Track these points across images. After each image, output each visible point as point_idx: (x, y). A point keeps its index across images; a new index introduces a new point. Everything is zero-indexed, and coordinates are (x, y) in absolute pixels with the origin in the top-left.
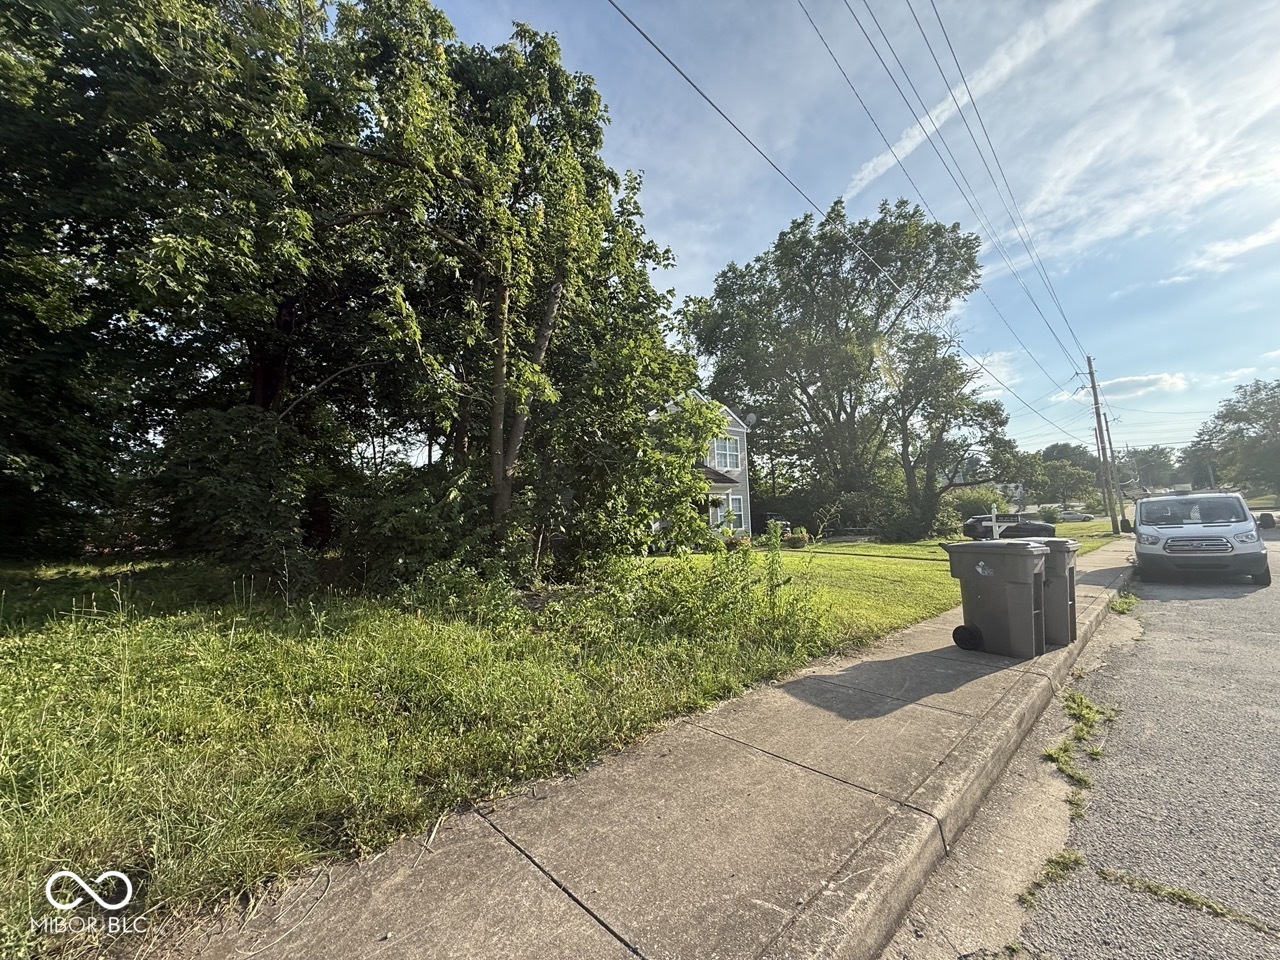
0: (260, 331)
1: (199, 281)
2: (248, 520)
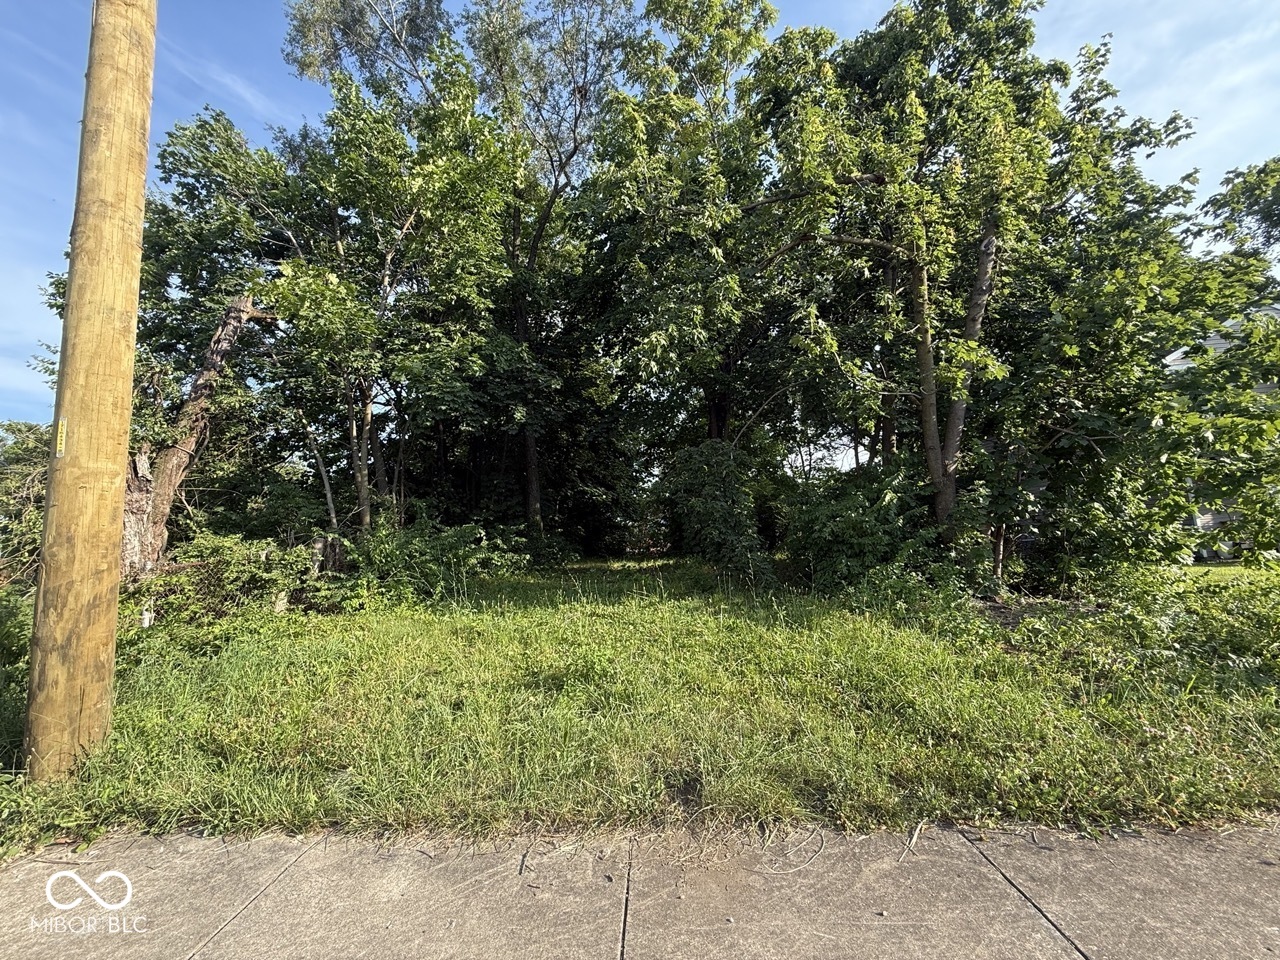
0: (712, 377)
2: (724, 530)
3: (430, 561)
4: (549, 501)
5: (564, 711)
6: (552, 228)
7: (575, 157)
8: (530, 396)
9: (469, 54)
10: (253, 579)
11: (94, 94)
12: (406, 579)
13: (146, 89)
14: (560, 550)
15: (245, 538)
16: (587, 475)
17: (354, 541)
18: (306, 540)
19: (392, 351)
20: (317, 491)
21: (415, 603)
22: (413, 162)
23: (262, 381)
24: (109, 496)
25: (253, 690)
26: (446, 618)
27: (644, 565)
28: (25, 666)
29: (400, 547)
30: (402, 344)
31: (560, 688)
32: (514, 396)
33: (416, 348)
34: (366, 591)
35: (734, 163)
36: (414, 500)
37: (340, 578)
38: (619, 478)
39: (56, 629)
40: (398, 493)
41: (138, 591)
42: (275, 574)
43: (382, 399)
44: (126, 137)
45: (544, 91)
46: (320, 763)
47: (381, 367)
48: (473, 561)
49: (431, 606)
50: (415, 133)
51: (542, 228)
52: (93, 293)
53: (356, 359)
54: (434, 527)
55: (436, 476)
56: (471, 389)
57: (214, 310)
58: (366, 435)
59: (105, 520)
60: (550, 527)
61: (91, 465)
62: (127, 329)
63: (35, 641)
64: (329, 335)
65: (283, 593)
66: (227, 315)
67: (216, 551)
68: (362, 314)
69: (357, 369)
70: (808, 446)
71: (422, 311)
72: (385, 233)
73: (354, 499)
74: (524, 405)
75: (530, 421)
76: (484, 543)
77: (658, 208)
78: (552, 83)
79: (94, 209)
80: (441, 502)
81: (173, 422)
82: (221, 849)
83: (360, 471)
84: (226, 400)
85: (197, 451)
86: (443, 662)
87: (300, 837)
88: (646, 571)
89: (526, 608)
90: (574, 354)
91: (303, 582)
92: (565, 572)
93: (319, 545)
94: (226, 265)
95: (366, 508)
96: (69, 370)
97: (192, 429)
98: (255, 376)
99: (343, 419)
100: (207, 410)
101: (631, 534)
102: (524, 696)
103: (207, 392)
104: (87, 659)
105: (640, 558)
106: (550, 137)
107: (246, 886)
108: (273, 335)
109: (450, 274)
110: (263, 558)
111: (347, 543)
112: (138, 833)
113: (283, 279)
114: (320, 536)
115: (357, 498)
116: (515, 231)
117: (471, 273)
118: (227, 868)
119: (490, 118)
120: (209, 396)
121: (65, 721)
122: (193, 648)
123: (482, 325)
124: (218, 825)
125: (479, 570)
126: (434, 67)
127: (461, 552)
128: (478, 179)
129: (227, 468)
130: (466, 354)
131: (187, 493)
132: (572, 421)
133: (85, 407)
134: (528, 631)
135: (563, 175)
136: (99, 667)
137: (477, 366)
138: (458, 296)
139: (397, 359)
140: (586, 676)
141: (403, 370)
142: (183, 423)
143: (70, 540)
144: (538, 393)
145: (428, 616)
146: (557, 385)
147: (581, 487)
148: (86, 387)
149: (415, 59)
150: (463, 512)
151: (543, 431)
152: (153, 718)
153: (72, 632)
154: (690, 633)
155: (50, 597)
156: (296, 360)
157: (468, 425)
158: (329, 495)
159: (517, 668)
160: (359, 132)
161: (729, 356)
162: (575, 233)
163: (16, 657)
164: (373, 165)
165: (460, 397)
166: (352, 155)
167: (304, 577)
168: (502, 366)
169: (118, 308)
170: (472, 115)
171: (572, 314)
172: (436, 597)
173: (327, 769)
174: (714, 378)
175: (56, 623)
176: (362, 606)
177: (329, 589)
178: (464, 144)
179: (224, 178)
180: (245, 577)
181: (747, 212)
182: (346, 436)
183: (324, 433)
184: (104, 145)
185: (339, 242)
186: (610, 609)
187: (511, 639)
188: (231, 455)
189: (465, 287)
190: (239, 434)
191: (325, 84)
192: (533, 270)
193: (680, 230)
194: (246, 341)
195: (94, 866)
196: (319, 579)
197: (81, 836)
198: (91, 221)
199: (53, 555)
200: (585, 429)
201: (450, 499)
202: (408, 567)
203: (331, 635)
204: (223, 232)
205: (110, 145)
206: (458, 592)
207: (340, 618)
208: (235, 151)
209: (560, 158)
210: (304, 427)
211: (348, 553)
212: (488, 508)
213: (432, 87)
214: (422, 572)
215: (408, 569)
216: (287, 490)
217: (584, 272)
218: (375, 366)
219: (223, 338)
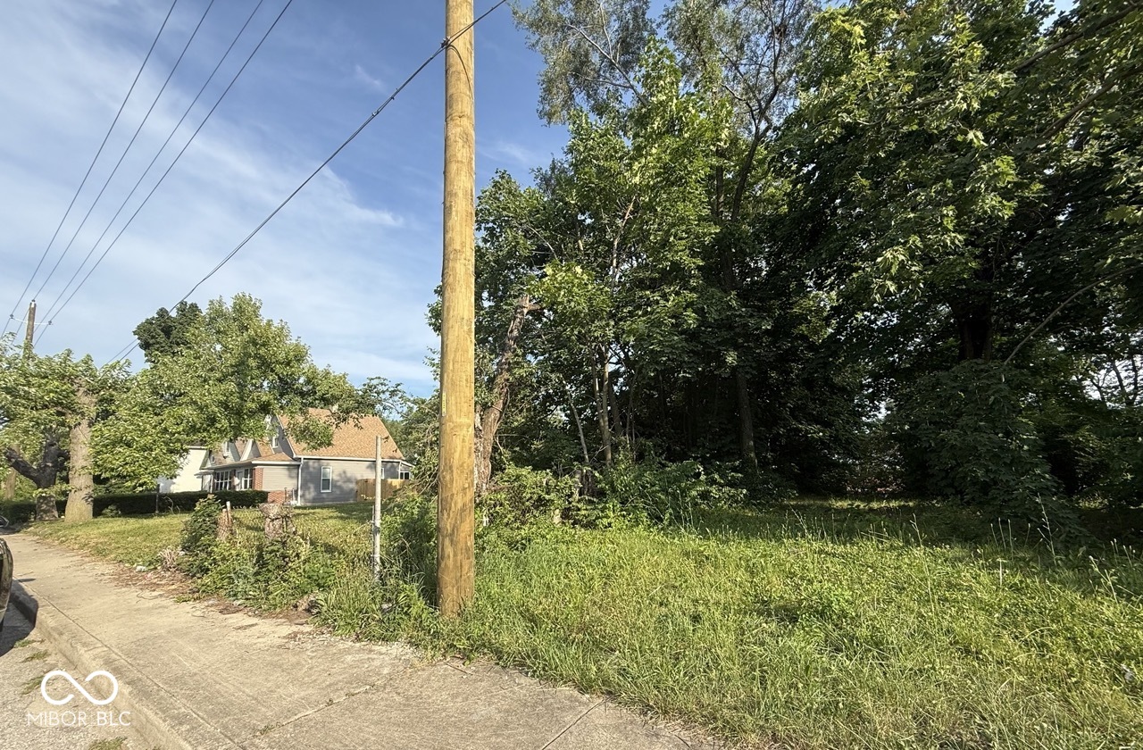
0: (962, 289)
1: (915, 271)
2: (991, 467)
3: (659, 491)
4: (762, 440)
5: (802, 643)
6: (752, 176)
7: (775, 99)
8: (740, 341)
9: (671, 46)
10: (540, 499)
11: (448, 183)
12: (641, 505)
13: (472, 168)
14: (776, 486)
15: (533, 470)
16: (800, 412)
17: (601, 473)
18: (569, 471)
19: (620, 320)
20: (573, 433)
21: (649, 526)
22: (630, 159)
23: (536, 356)
24: (467, 439)
25: (547, 579)
26: (676, 540)
27: (875, 505)
28: (433, 544)
29: (636, 479)
30: (629, 312)
31: (794, 620)
32: (724, 342)
33: (640, 313)
34: (612, 514)
35: (989, 23)
36: (642, 440)
37: (593, 502)
38: (837, 414)
39: (447, 524)
40: (631, 435)
41: (481, 503)
42: (552, 496)
43: (614, 360)
44: (464, 203)
45: (740, 48)
46: (596, 643)
47: (614, 333)
48: (694, 493)
49: (662, 529)
50: (630, 134)
51: (744, 179)
52: (454, 310)
53: (596, 329)
54: (660, 463)
55: (658, 419)
56: (686, 340)
57: (508, 311)
58: (605, 389)
59: (466, 455)
60: (764, 464)
61: (458, 420)
62: (470, 330)
63: (438, 529)
64: (576, 314)
65: (558, 510)
66: (516, 311)
67: (518, 477)
68: (599, 292)
69: (597, 338)
70: (1130, 357)
71: (641, 281)
72: (611, 224)
73: (599, 440)
74: (735, 350)
75: (741, 364)
76: (703, 477)
77: (883, 112)
78: (748, 37)
79: (452, 257)
80: (664, 441)
81: (490, 390)
82: (538, 689)
83: (603, 417)
84: (518, 372)
85: (503, 409)
86: (679, 579)
87: (587, 696)
88: (879, 512)
89: (748, 538)
90: (782, 292)
91: (570, 503)
92: (784, 508)
93: (578, 476)
94: (512, 277)
95: (608, 447)
96: (445, 361)
97: (500, 394)
98: (532, 353)
99: (588, 378)
100: (508, 380)
101: (852, 472)
102: (757, 621)
103: (506, 367)
104: (461, 545)
105: (867, 497)
106: (749, 89)
107: (557, 720)
108: (540, 321)
109: (665, 243)
110: (544, 484)
111: (597, 474)
112: (493, 662)
113: (547, 278)
114: (579, 469)
115: (601, 439)
116: (718, 191)
117: (681, 239)
118: (545, 703)
119: (693, 94)
120: (508, 370)
121: (454, 581)
122: (512, 544)
123: (693, 283)
124: (536, 671)
125: (699, 501)
126: (644, 71)
127: (683, 485)
128: (684, 154)
129: (519, 420)
130: (681, 310)
131: (500, 437)
132: (783, 360)
133: (453, 384)
134: (754, 561)
135: (763, 122)
136: (468, 549)
137: (691, 319)
138: (671, 262)
139: (626, 325)
140: (822, 613)
141: (630, 332)
142: (496, 390)
143: (451, 467)
144: (748, 336)
145: (660, 538)
146: (767, 326)
147: (795, 424)
148: (453, 371)
149: (627, 73)
150: (682, 449)
151: (754, 372)
152: (495, 590)
153: (454, 525)
154: (950, 586)
155: (444, 503)
156: (556, 337)
157: (685, 372)
158: (582, 437)
159: (746, 594)
160: (591, 150)
161: (988, 260)
162: (779, 174)
163: (429, 538)
164: (601, 171)
165: (677, 349)
166: (587, 170)
167: (570, 500)
168: (713, 316)
169: (466, 318)
170: (677, 99)
171: (778, 255)
172: (666, 523)
173: (601, 649)
174: (967, 290)
175: (447, 519)
176: (610, 524)
177: (586, 510)
178: (671, 128)
179: (509, 217)
180: (535, 497)
181: (1022, 72)
182: (591, 392)
183: (576, 390)
184: (454, 213)
185: (580, 241)
186: (841, 549)
187: (738, 566)
188: (521, 411)
189: (677, 252)
190: (525, 396)
191: (564, 124)
192: (737, 220)
193: (915, 127)
194: (526, 328)
195: (474, 677)
196: (579, 501)
197: (466, 656)
198: (450, 265)
199: (444, 477)
200: (796, 367)
201: (671, 439)
202: (642, 496)
203: (589, 545)
204: (511, 255)
205: (457, 211)
206: (685, 519)
207: (595, 532)
208: (513, 195)
209: (760, 105)
210: (564, 386)
211: (599, 482)
212: (704, 446)
213: (642, 91)
214: (653, 500)
215: (642, 497)
216: (554, 435)
217: (790, 210)
218: (610, 333)
219: (514, 329)
